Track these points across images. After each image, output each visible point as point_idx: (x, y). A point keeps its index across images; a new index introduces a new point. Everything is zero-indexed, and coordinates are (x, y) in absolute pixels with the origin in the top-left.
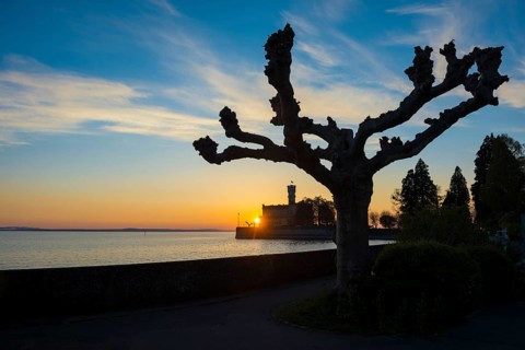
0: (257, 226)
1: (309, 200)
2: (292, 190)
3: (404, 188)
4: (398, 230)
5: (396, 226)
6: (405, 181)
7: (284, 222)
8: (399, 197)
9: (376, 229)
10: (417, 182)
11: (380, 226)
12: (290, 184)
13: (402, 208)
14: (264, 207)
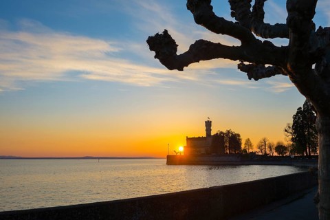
0: (183, 154)
1: (221, 133)
2: (208, 124)
3: (295, 122)
4: (289, 157)
5: (288, 154)
6: (295, 117)
7: (203, 151)
8: (290, 131)
9: (272, 157)
10: (304, 118)
11: (275, 154)
12: (207, 120)
13: (293, 139)
14: (188, 139)
